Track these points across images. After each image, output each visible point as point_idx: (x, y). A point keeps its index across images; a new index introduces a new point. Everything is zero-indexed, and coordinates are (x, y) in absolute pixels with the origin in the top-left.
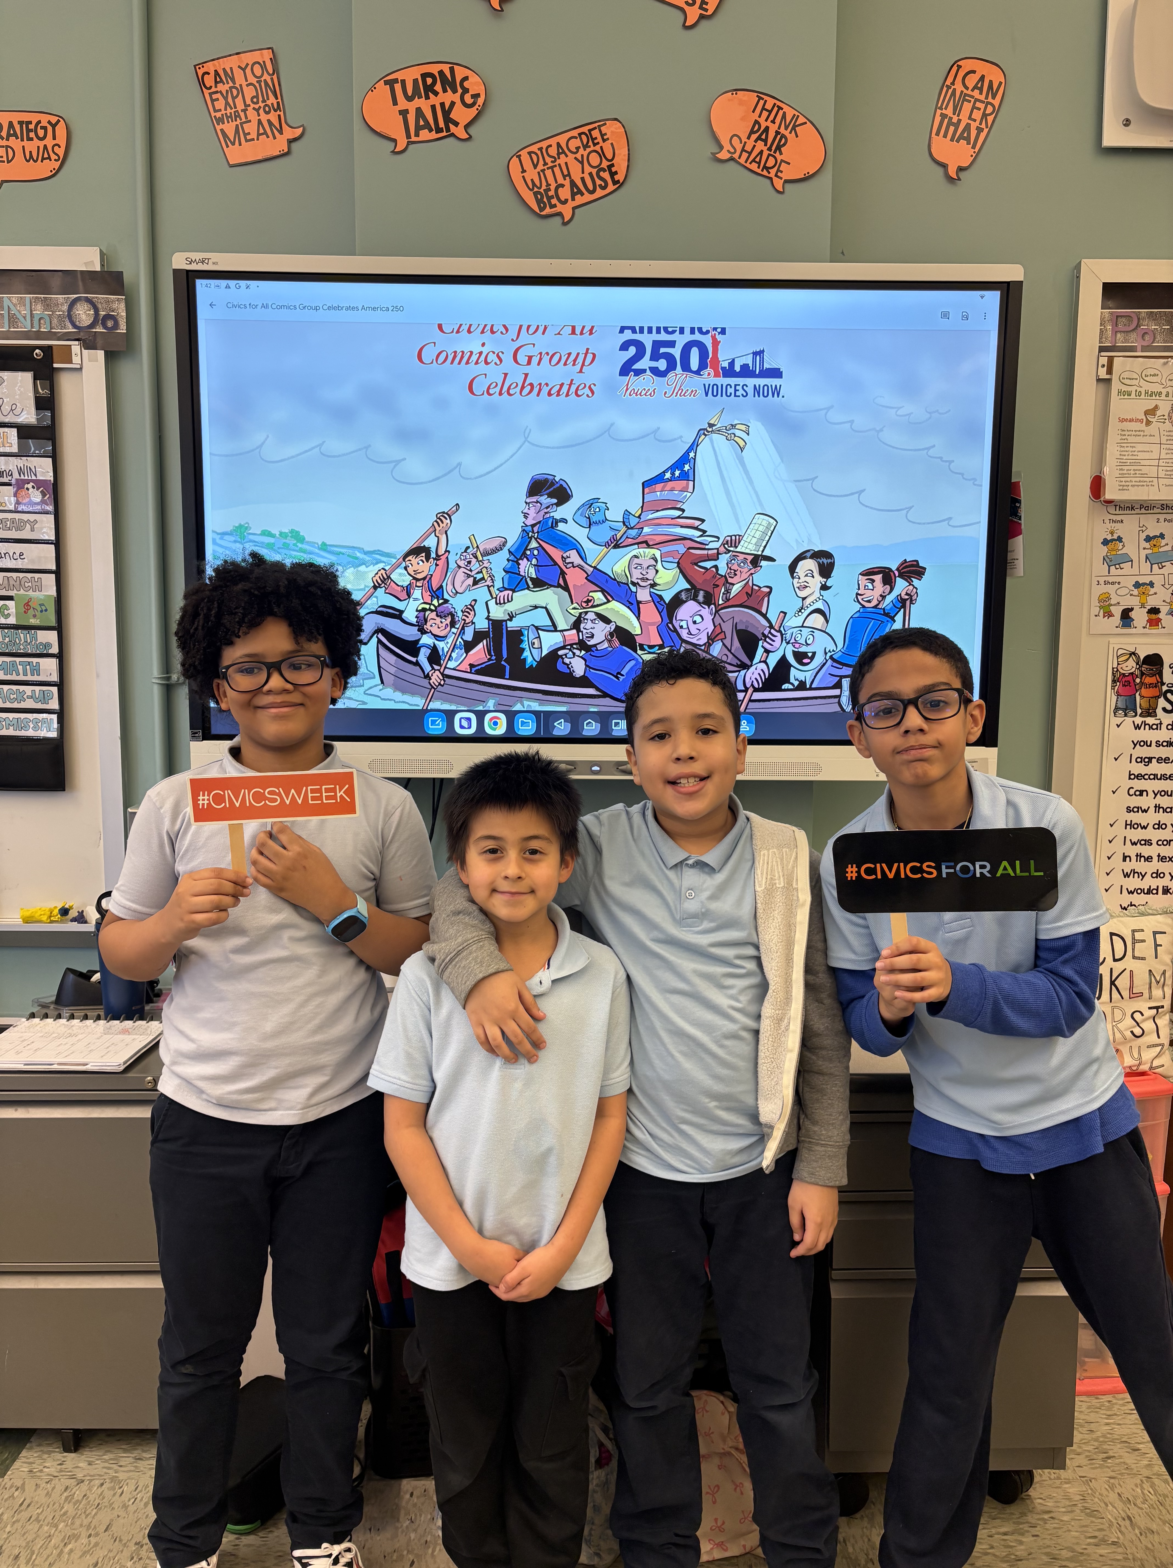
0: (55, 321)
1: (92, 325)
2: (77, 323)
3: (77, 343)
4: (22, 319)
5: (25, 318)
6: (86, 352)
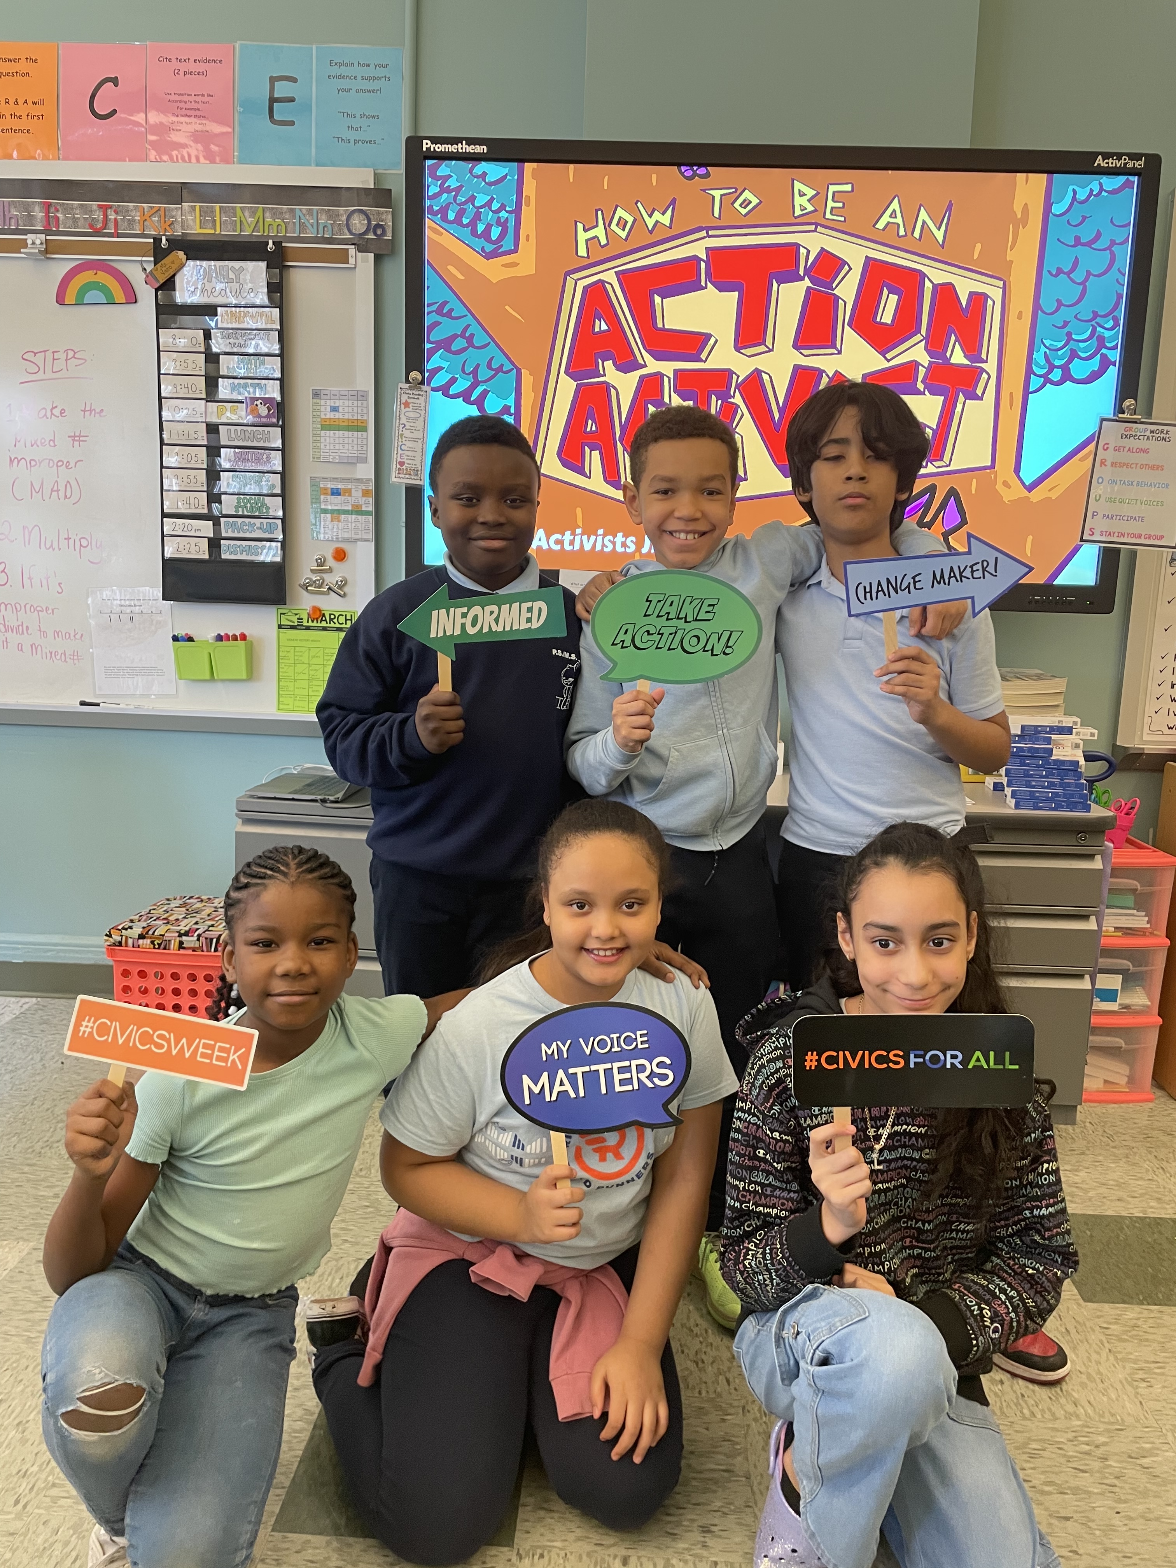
0: (336, 229)
1: (366, 232)
2: (354, 231)
3: (353, 247)
4: (310, 227)
5: (312, 226)
6: (359, 254)
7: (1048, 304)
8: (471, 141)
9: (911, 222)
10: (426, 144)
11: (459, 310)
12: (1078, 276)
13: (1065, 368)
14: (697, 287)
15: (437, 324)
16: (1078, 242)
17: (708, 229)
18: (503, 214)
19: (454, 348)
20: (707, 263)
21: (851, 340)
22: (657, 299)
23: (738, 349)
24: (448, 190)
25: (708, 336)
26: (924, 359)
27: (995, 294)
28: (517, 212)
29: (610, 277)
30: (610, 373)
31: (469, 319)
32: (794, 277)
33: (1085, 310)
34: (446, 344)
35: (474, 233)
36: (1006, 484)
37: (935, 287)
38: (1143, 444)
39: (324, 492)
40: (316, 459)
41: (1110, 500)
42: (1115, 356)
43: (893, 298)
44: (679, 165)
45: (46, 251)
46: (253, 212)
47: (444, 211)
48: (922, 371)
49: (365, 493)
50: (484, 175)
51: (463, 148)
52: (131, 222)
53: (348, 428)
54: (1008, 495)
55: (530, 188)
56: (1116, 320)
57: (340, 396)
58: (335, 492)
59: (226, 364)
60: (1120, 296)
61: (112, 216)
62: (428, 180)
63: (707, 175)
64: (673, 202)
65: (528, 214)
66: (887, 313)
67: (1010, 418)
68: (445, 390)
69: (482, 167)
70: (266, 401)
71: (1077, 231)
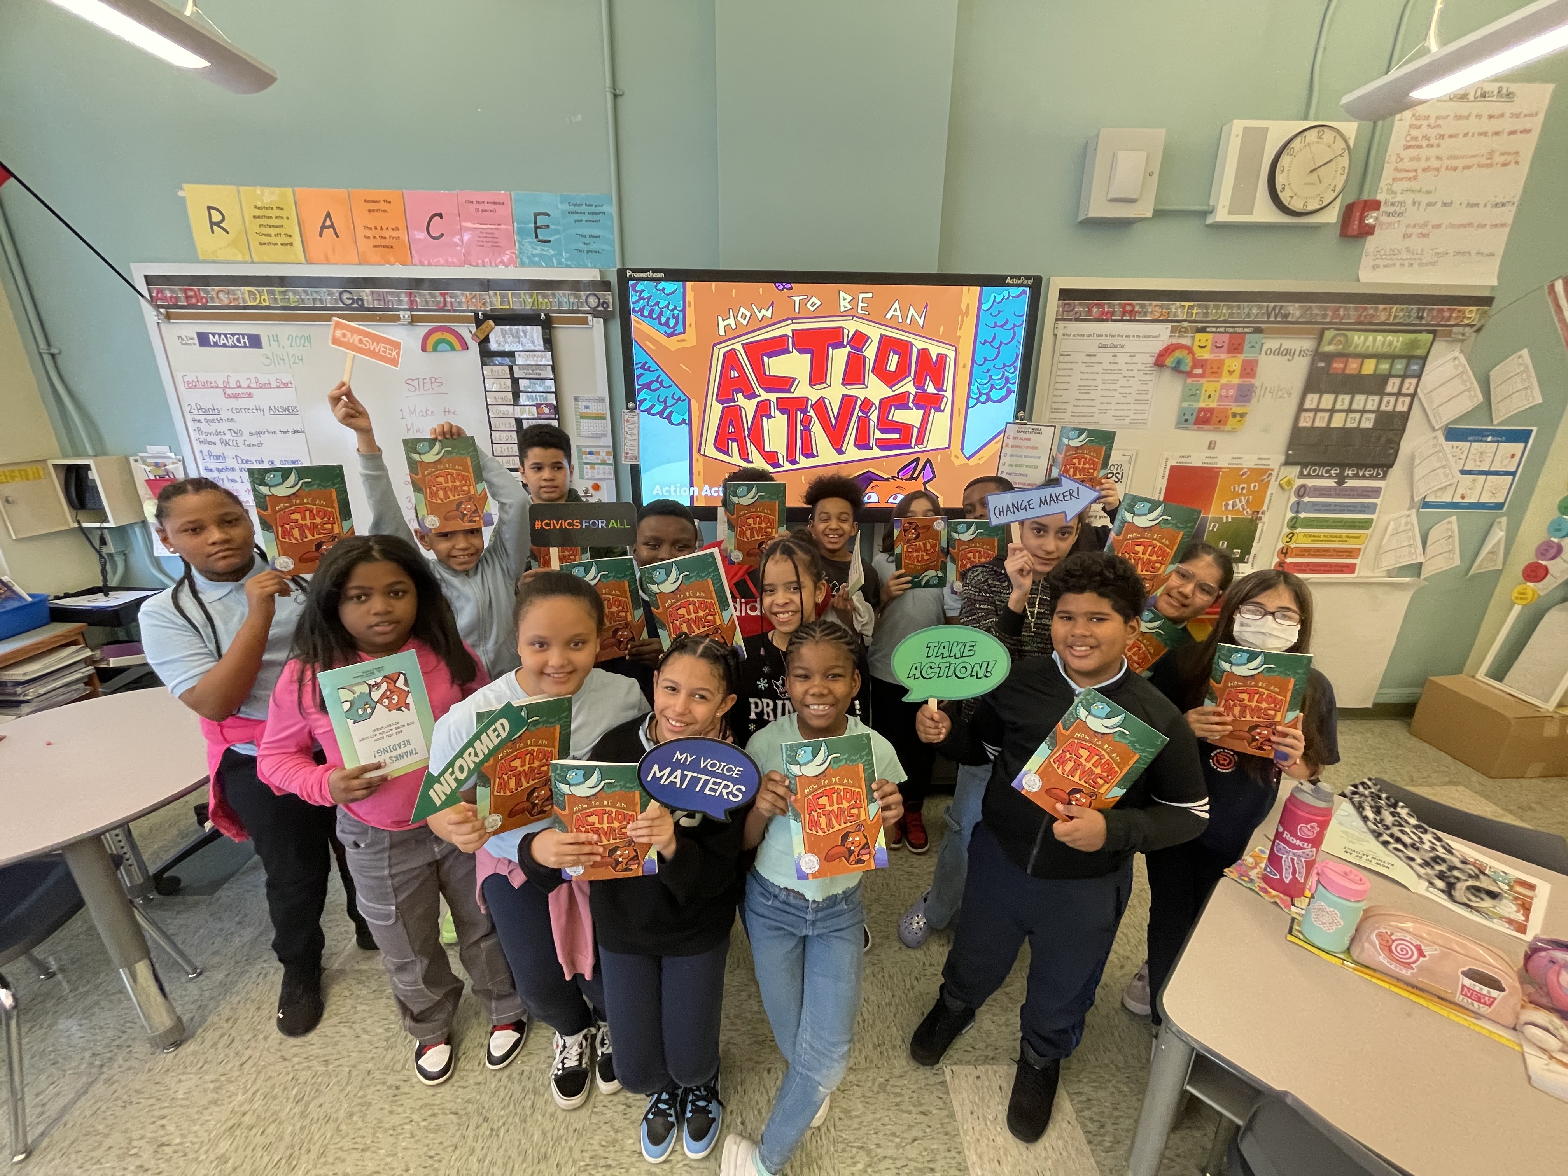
7: (979, 360)
8: (655, 271)
9: (905, 316)
10: (629, 273)
11: (654, 367)
12: (996, 344)
13: (988, 394)
14: (786, 351)
15: (641, 375)
16: (996, 325)
17: (792, 319)
18: (676, 312)
19: (653, 387)
20: (793, 338)
21: (873, 380)
22: (765, 359)
23: (811, 386)
24: (644, 299)
25: (794, 379)
26: (913, 390)
27: (951, 354)
28: (684, 310)
29: (739, 347)
30: (740, 399)
31: (660, 372)
32: (841, 345)
33: (999, 363)
34: (648, 386)
35: (660, 323)
36: (956, 457)
37: (919, 351)
38: (1028, 435)
39: (585, 453)
40: (579, 435)
41: (1011, 465)
42: (1015, 387)
43: (896, 357)
44: (775, 282)
45: (412, 321)
46: (531, 296)
47: (641, 311)
48: (912, 397)
49: (608, 453)
50: (664, 289)
51: (650, 274)
52: (460, 303)
53: (596, 418)
54: (957, 462)
55: (690, 297)
56: (1015, 368)
57: (589, 400)
58: (591, 453)
59: (523, 384)
60: (1017, 355)
61: (448, 299)
62: (631, 293)
63: (791, 288)
64: (772, 304)
65: (690, 311)
66: (892, 366)
67: (959, 421)
68: (649, 411)
69: (662, 285)
70: (547, 405)
71: (996, 319)
